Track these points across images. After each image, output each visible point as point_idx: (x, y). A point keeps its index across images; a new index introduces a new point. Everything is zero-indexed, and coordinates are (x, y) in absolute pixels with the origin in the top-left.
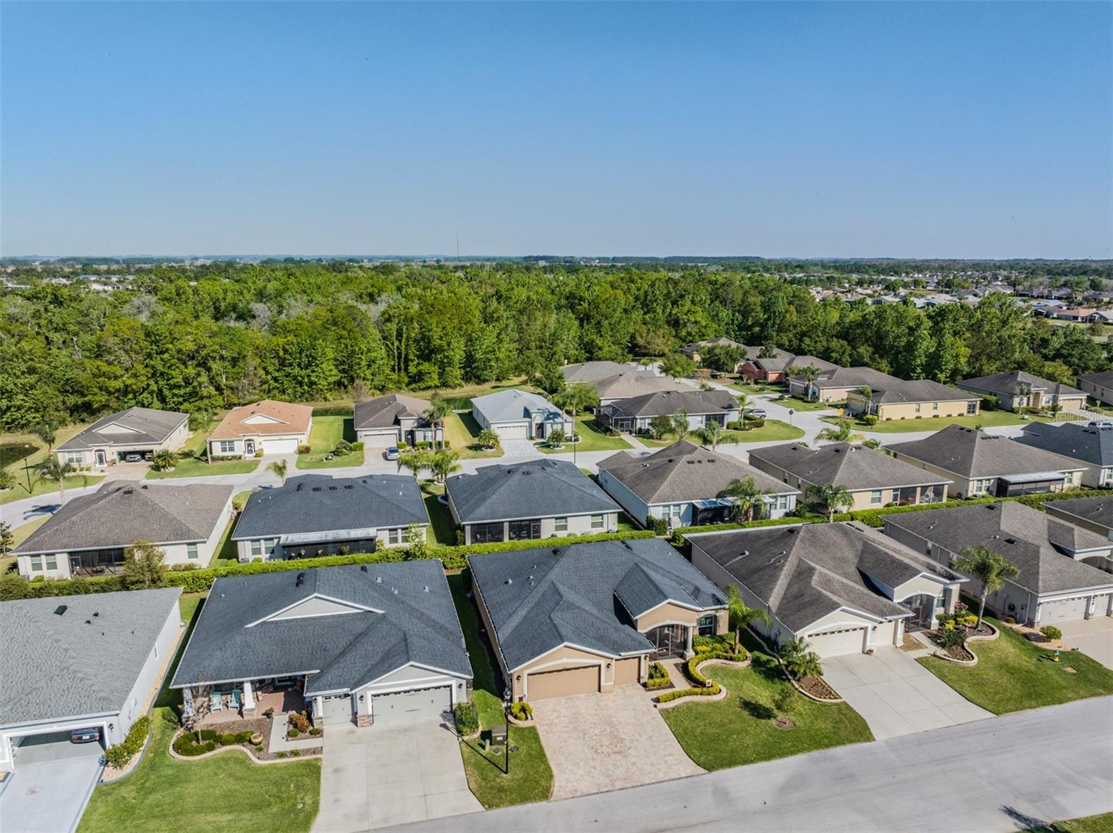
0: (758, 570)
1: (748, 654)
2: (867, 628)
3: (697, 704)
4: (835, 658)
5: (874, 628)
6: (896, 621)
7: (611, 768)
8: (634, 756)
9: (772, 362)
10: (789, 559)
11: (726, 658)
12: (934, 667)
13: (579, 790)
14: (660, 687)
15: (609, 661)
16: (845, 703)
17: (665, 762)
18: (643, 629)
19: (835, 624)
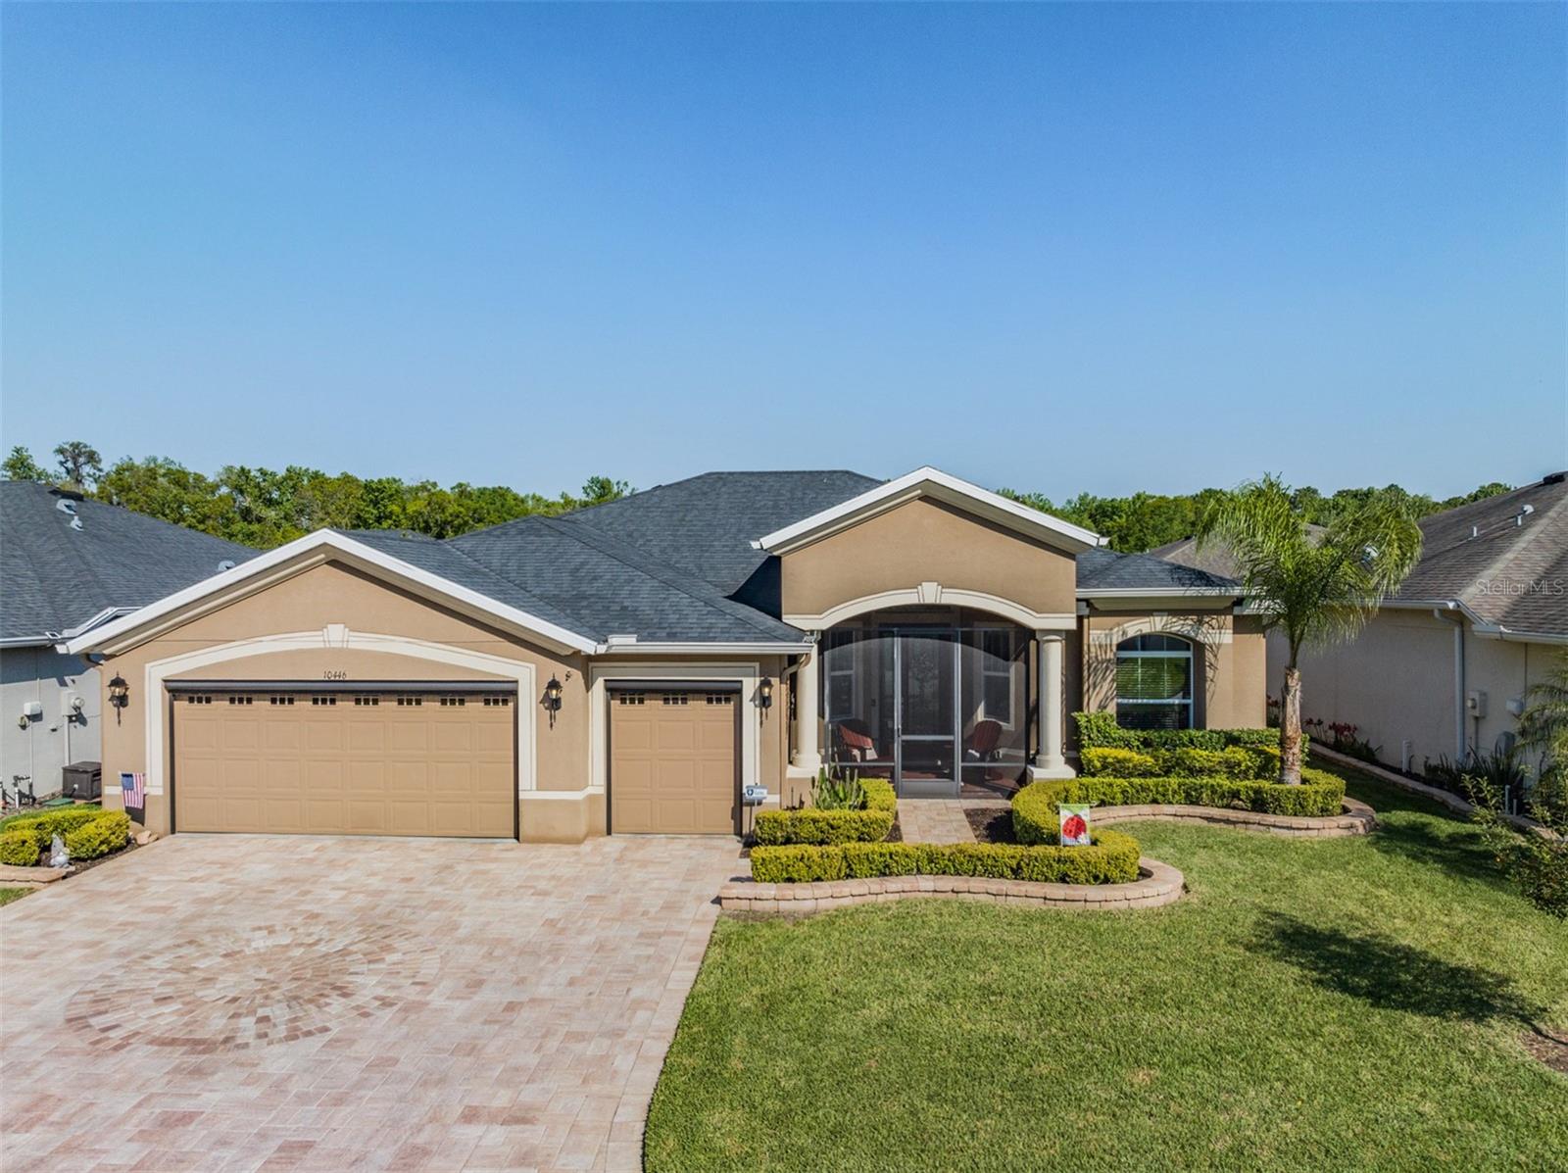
10: (1552, 515)
11: (1234, 802)
15: (559, 670)
18: (809, 609)
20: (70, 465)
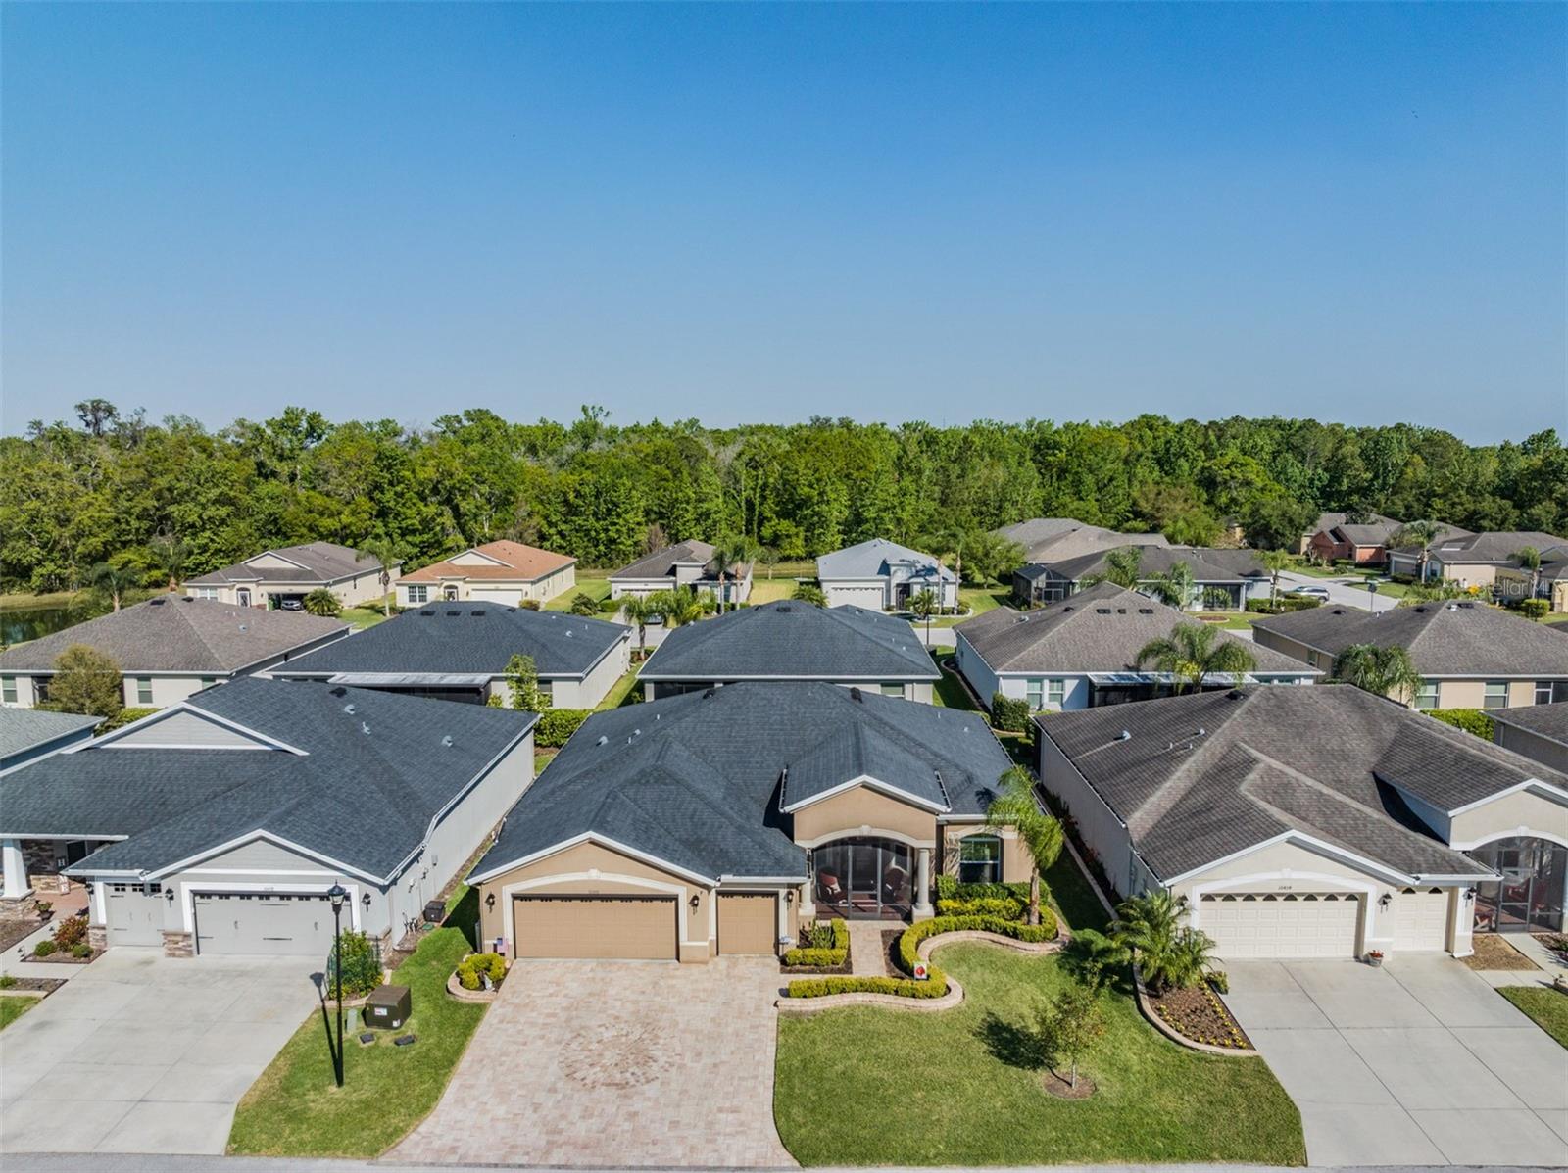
0: (1138, 762)
1: (1065, 931)
2: (1364, 895)
3: (875, 1012)
4: (1279, 962)
5: (1385, 900)
6: (1453, 890)
7: (575, 1113)
8: (648, 1099)
9: (1365, 530)
10: (1207, 744)
11: (1005, 932)
12: (1548, 1013)
13: (460, 1152)
14: (817, 967)
16: (1259, 1061)
17: (710, 1125)
18: (807, 838)
19: (1276, 876)
20: (90, 418)
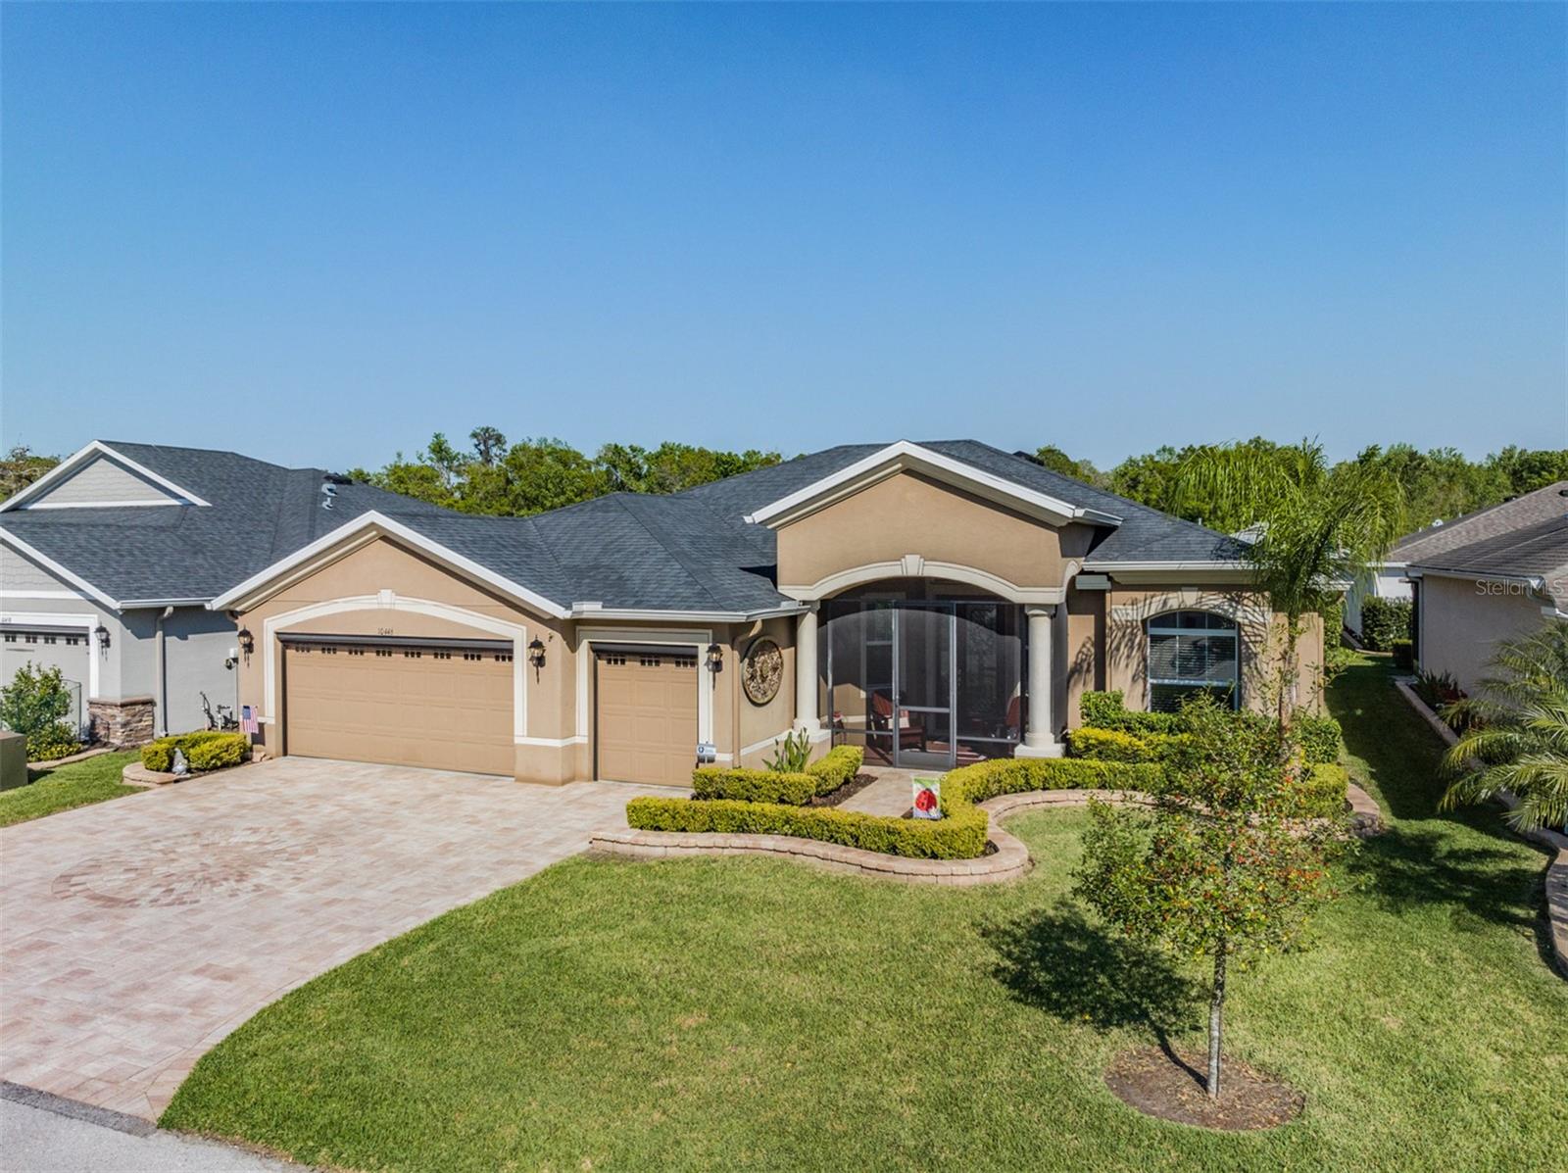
18: (802, 582)
20: (482, 447)
